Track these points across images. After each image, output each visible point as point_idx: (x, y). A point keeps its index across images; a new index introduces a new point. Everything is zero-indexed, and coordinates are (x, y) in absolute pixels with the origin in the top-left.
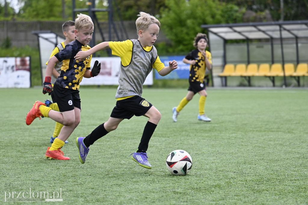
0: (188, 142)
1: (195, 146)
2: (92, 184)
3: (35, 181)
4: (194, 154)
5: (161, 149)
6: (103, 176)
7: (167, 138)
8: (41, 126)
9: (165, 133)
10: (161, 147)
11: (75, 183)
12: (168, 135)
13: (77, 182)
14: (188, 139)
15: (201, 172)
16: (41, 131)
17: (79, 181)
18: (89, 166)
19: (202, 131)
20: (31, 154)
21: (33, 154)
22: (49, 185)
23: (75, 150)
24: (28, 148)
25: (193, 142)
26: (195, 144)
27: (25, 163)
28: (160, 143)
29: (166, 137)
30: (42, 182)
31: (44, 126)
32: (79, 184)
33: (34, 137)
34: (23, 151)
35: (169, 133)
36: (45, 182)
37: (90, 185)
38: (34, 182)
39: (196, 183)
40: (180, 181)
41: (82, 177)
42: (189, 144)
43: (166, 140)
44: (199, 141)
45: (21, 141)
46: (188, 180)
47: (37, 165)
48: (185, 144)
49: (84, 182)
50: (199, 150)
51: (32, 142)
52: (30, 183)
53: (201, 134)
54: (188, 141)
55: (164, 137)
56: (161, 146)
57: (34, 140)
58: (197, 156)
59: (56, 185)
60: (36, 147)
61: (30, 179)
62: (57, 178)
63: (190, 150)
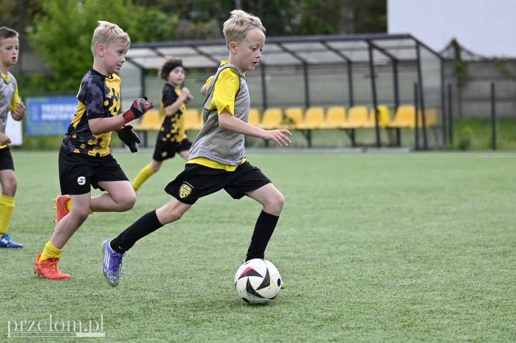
0: (79, 242)
1: (91, 248)
4: (89, 262)
5: (34, 254)
7: (44, 235)
9: (41, 226)
10: (34, 250)
12: (46, 230)
14: (79, 237)
15: (100, 292)
19: (103, 223)
25: (88, 242)
26: (91, 244)
28: (32, 244)
29: (42, 233)
35: (48, 226)
39: (90, 311)
40: (64, 308)
42: (81, 244)
43: (41, 238)
44: (98, 240)
46: (77, 306)
48: (75, 245)
50: (97, 255)
53: (101, 227)
54: (79, 239)
55: (39, 234)
56: (34, 248)
58: (94, 265)
63: (82, 255)
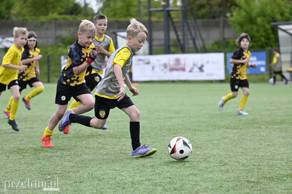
0: (260, 134)
1: (267, 137)
2: (169, 173)
3: (116, 171)
4: (266, 146)
5: (234, 141)
6: (180, 166)
7: (240, 130)
8: (120, 119)
9: (238, 125)
10: (235, 138)
11: (154, 173)
12: (241, 127)
13: (155, 172)
14: (260, 131)
15: (273, 162)
16: (120, 123)
17: (157, 170)
18: (166, 156)
19: (273, 124)
20: (111, 146)
21: (113, 145)
22: (129, 174)
23: (152, 142)
24: (108, 139)
25: (265, 134)
26: (267, 135)
27: (106, 154)
28: (233, 135)
29: (238, 129)
30: (122, 172)
31: (123, 119)
32: (157, 173)
33: (114, 130)
34: (103, 143)
35: (241, 125)
36: (125, 172)
37: (168, 174)
38: (114, 171)
39: (268, 173)
40: (253, 171)
41: (160, 167)
42: (261, 135)
43: (238, 132)
44: (271, 133)
45: (101, 133)
46: (260, 170)
47: (117, 156)
48: (257, 136)
49: (162, 171)
50: (270, 141)
51: (112, 134)
52: (111, 172)
53: (272, 126)
54: (260, 132)
55: (237, 129)
56: (234, 137)
57: (114, 133)
58: (269, 147)
59: (135, 174)
60: (115, 139)
61: (111, 169)
62: (137, 168)
63: (262, 141)
